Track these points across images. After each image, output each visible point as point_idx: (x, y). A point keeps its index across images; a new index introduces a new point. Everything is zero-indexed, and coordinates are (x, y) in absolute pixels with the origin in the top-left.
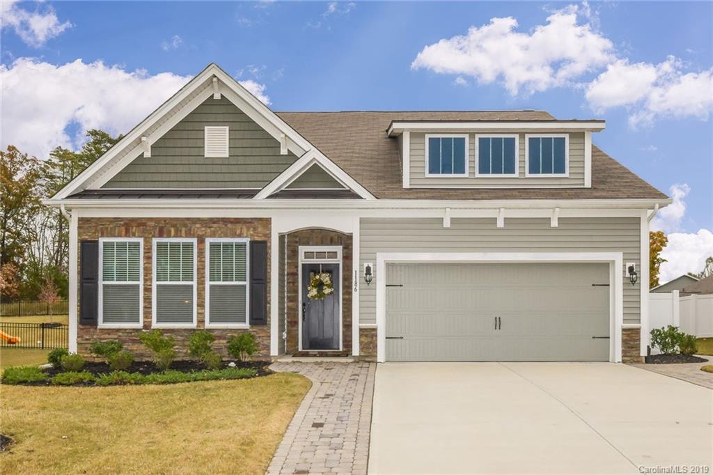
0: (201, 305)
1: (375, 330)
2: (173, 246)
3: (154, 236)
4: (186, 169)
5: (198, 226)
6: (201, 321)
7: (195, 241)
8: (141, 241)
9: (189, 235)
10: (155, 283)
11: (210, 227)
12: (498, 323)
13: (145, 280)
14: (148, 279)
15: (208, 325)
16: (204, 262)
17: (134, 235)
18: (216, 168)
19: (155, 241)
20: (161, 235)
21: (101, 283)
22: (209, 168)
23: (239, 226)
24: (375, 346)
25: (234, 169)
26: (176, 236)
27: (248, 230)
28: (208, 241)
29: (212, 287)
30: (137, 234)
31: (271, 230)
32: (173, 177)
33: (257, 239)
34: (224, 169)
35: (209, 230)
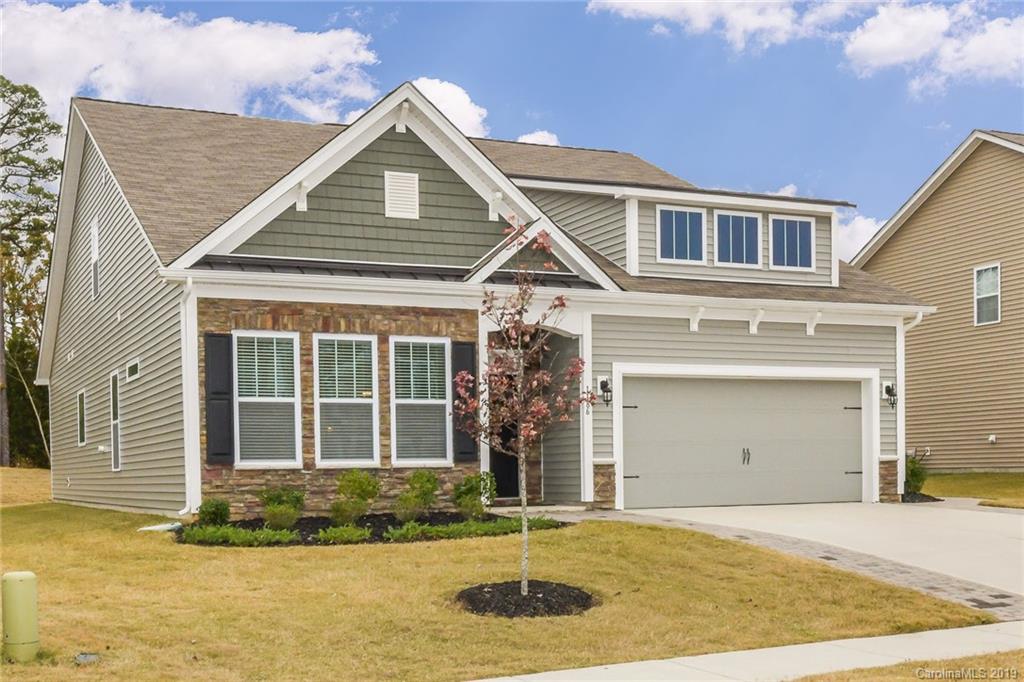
0: (385, 433)
1: (612, 466)
2: (345, 346)
3: (315, 331)
4: (358, 232)
5: (379, 317)
6: (386, 457)
7: (374, 339)
8: (296, 337)
9: (366, 330)
10: (318, 401)
11: (395, 320)
12: (746, 456)
13: (304, 396)
14: (307, 394)
15: (396, 462)
16: (388, 370)
17: (285, 328)
18: (403, 235)
19: (316, 337)
20: (326, 330)
21: (237, 400)
22: (392, 234)
23: (435, 320)
24: (614, 488)
25: (425, 236)
26: (349, 331)
27: (448, 325)
28: (393, 340)
29: (398, 407)
30: (290, 327)
31: (478, 327)
32: (340, 243)
33: (460, 339)
34: (413, 235)
35: (393, 325)
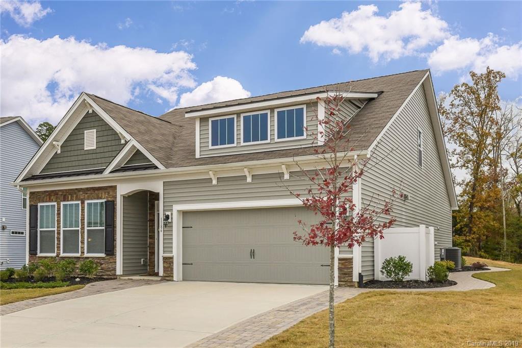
0: (83, 243)
1: (172, 258)
2: (71, 205)
3: (61, 201)
4: (76, 159)
5: (81, 193)
6: (83, 253)
7: (79, 202)
8: (55, 204)
9: (77, 200)
10: (62, 229)
11: (87, 194)
12: (252, 254)
13: (58, 227)
14: (59, 227)
15: (86, 255)
16: (84, 215)
17: (52, 201)
18: (90, 156)
19: (62, 203)
20: (64, 200)
21: (39, 229)
22: (87, 157)
23: (100, 192)
24: (172, 269)
25: (99, 156)
26: (72, 200)
27: (105, 194)
28: (86, 202)
29: (88, 230)
30: (54, 200)
31: (117, 193)
33: (109, 199)
34: (94, 156)
35: (86, 196)
